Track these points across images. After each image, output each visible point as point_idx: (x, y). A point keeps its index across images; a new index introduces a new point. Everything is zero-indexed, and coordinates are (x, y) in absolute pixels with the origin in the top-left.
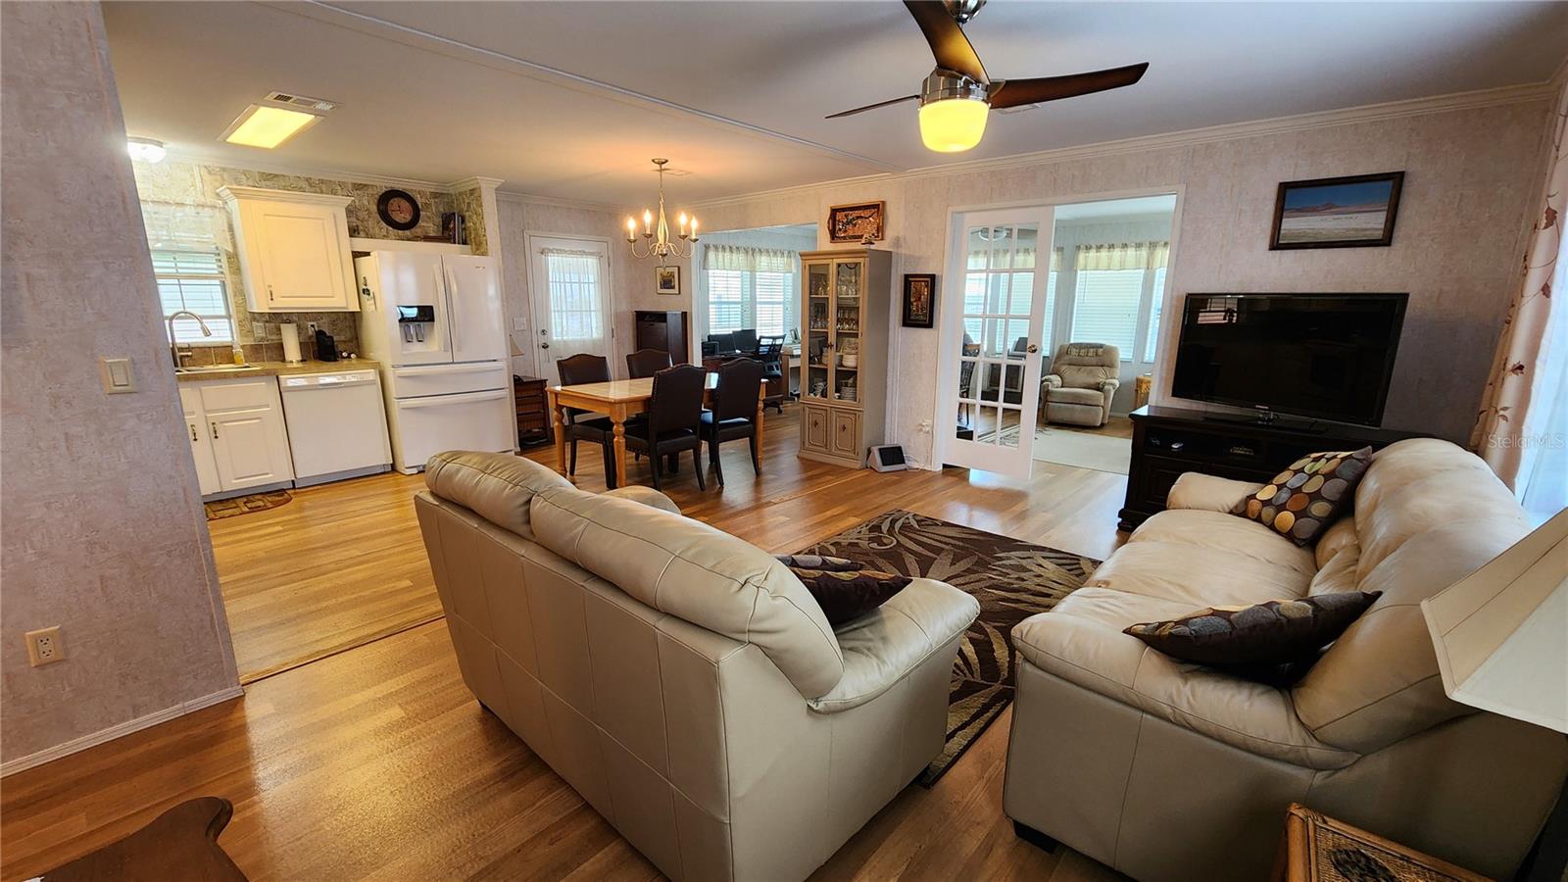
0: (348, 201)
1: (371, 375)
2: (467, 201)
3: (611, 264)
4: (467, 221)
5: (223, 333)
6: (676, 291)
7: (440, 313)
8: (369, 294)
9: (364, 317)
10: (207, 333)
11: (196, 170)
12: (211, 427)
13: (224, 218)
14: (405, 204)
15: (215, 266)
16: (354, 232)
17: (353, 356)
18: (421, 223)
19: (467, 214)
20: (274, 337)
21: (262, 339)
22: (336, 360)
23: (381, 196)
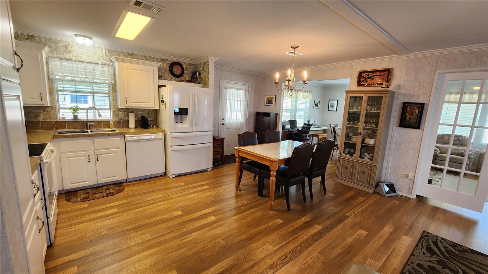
0: (159, 64)
1: (161, 135)
2: (202, 67)
3: (249, 94)
4: (201, 74)
5: (107, 115)
6: (274, 104)
7: (190, 112)
8: (163, 103)
9: (160, 112)
10: (100, 116)
11: (104, 50)
12: (96, 156)
13: (112, 70)
14: (179, 68)
15: (107, 89)
16: (160, 77)
17: (154, 126)
18: (184, 75)
19: (202, 72)
20: (126, 118)
21: (121, 119)
22: (148, 129)
23: (171, 64)
